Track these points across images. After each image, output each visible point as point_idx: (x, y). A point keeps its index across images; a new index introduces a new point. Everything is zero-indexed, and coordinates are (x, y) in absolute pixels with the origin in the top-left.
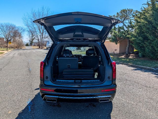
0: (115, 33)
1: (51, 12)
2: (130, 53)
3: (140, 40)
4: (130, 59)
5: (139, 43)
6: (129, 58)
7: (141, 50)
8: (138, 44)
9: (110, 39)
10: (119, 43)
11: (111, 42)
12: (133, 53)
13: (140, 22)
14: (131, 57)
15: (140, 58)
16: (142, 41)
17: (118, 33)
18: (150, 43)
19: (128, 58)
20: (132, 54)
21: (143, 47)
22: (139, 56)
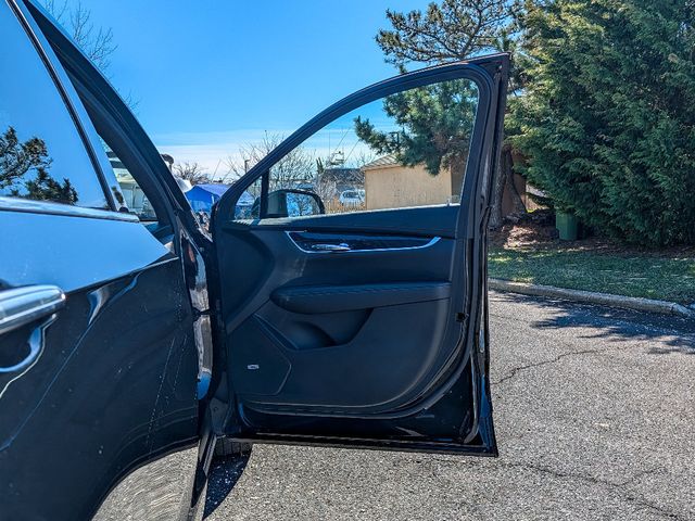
0: (422, 107)
1: (95, 33)
2: (509, 223)
3: (565, 136)
4: (511, 253)
5: (563, 153)
6: (506, 247)
7: (576, 195)
8: (556, 162)
9: (398, 149)
10: (446, 167)
11: (405, 165)
12: (525, 220)
13: (558, 33)
14: (512, 244)
15: (565, 244)
16: (578, 142)
17: (438, 107)
18: (625, 151)
19: (502, 250)
20: (519, 224)
21: (587, 179)
22: (555, 235)
